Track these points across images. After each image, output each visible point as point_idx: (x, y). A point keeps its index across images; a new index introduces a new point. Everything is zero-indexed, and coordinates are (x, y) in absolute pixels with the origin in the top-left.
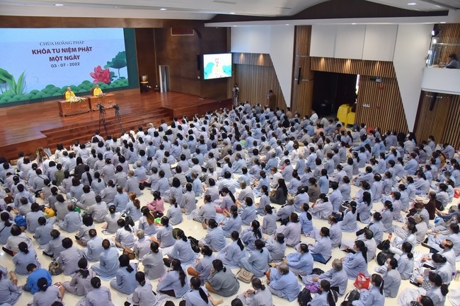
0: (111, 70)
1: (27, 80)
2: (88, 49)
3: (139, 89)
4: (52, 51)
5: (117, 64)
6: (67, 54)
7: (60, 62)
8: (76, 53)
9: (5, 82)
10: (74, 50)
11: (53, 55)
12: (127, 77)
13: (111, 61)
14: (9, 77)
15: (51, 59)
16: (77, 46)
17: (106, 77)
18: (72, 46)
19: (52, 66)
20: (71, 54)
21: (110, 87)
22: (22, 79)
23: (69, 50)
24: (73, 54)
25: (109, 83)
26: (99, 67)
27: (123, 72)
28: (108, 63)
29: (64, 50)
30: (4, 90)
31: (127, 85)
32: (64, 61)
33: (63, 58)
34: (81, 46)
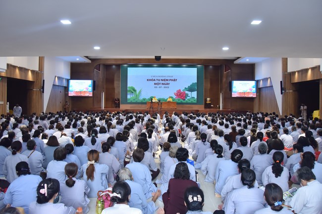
0: (187, 92)
1: (142, 93)
2: (175, 80)
3: (203, 106)
4: (156, 80)
5: (191, 89)
6: (163, 82)
7: (159, 86)
8: (168, 82)
9: (133, 93)
10: (167, 80)
11: (156, 82)
12: (196, 97)
13: (187, 87)
14: (135, 91)
15: (155, 84)
16: (169, 78)
17: (182, 96)
18: (166, 78)
19: (155, 87)
20: (165, 82)
21: (185, 102)
22: (140, 92)
23: (164, 80)
24: (166, 82)
25: (184, 100)
26: (180, 90)
27: (194, 94)
28: (185, 88)
29: (162, 80)
30: (131, 96)
31: (196, 102)
32: (161, 86)
33: (161, 84)
34: (171, 78)
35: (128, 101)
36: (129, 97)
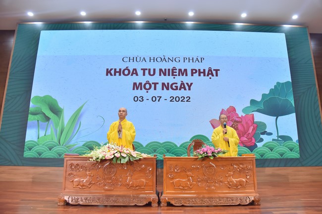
0: (259, 117)
1: (84, 121)
2: (210, 73)
4: (140, 72)
5: (273, 107)
6: (169, 80)
7: (152, 92)
8: (187, 79)
9: (48, 119)
10: (183, 72)
11: (141, 79)
12: (295, 138)
13: (259, 99)
14: (56, 111)
15: (136, 86)
16: (189, 66)
19: (136, 99)
22: (77, 117)
23: (172, 72)
24: (179, 79)
25: (252, 148)
26: (232, 110)
27: (288, 124)
28: (253, 102)
29: (163, 72)
30: (42, 133)
31: (295, 155)
32: (159, 92)
33: (159, 86)
34: (197, 66)
35: (27, 154)
36: (31, 135)
